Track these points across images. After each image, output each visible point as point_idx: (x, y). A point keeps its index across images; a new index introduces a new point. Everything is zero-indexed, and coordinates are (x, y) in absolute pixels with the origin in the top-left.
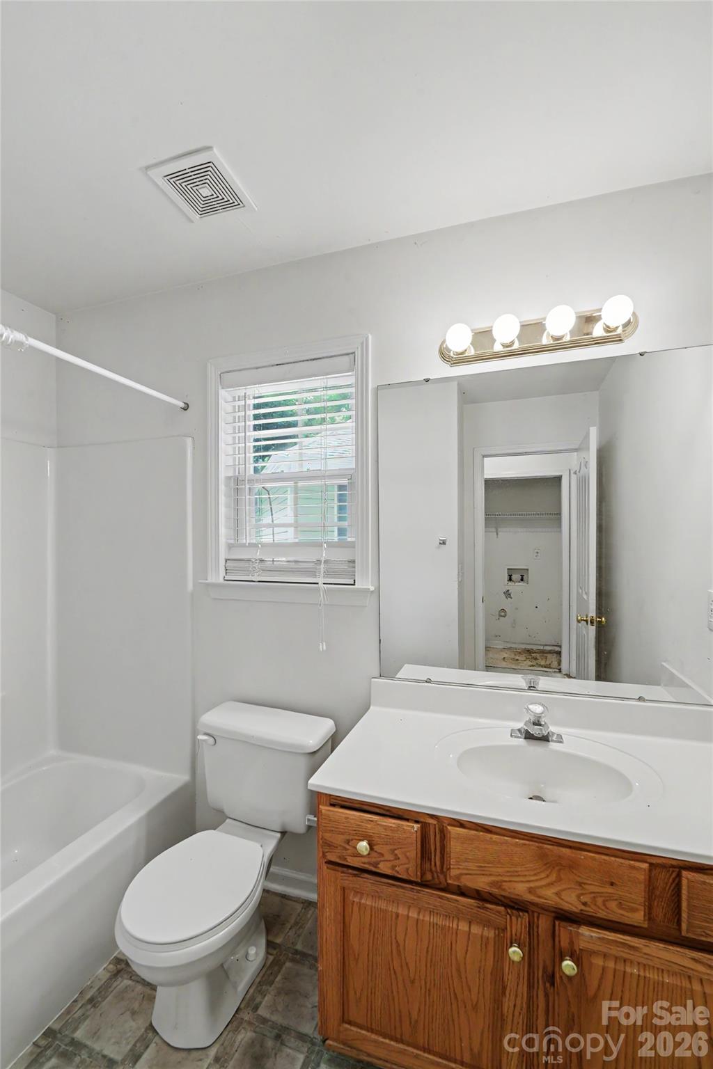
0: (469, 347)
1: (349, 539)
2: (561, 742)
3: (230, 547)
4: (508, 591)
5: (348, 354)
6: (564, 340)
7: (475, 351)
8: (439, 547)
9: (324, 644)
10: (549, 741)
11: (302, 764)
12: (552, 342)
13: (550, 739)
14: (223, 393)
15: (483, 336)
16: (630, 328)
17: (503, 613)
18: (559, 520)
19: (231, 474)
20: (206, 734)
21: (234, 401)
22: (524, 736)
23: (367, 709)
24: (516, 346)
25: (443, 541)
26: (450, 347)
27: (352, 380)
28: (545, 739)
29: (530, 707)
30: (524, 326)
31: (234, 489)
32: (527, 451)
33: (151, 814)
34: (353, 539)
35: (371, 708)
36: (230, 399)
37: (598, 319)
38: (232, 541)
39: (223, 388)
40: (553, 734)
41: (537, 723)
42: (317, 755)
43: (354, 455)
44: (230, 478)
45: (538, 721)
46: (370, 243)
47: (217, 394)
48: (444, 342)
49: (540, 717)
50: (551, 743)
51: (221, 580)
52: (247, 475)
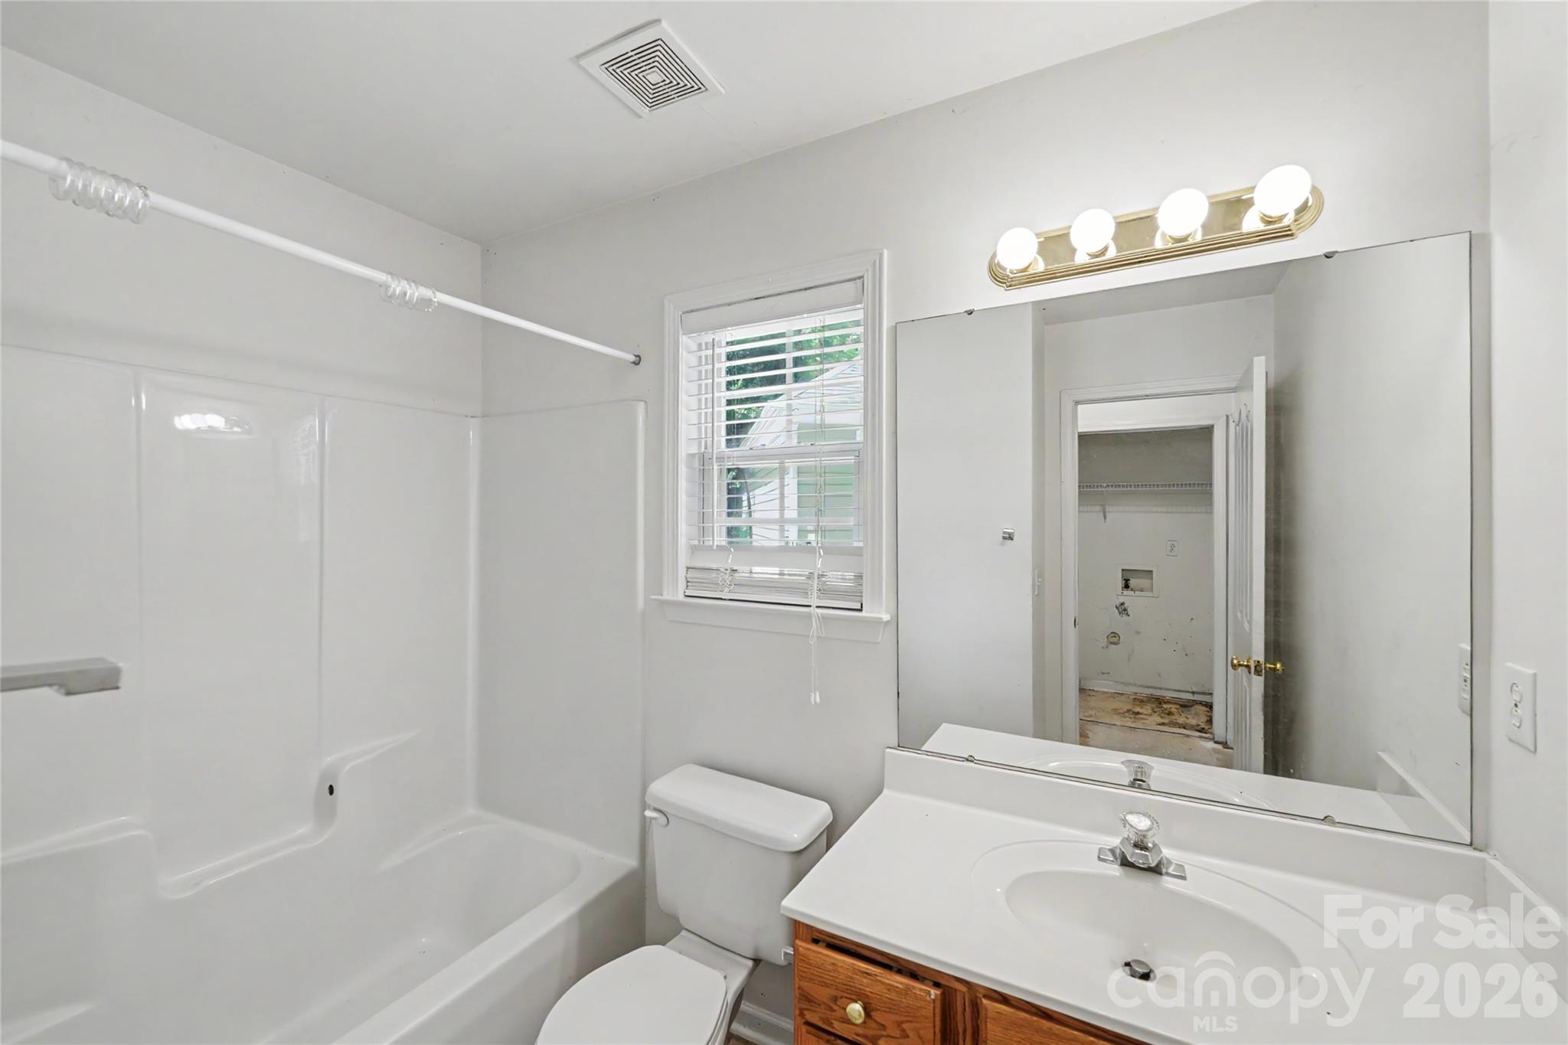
0: (1035, 258)
1: (856, 544)
2: (1183, 878)
3: (694, 550)
4: (1123, 604)
5: (854, 279)
6: (1190, 241)
7: (1046, 265)
8: (1002, 544)
9: (818, 693)
10: (1161, 874)
11: (784, 867)
12: (1170, 245)
13: (1164, 871)
14: (685, 340)
15: (1055, 244)
16: (1307, 217)
17: (1114, 638)
18: (1210, 494)
19: (694, 450)
20: (656, 810)
21: (700, 349)
22: (1119, 861)
23: (880, 792)
24: (1112, 253)
25: (1009, 534)
26: (1004, 263)
27: (859, 315)
28: (1156, 870)
29: (1130, 818)
30: (1122, 226)
31: (700, 470)
32: (1148, 393)
33: (586, 912)
34: (861, 544)
35: (885, 791)
36: (694, 347)
37: (1249, 203)
38: (696, 543)
39: (683, 334)
40: (1169, 862)
41: (1140, 845)
42: (804, 856)
43: (862, 424)
44: (693, 455)
45: (1142, 841)
46: (885, 116)
47: (677, 343)
48: (994, 255)
49: (1144, 836)
50: (1165, 878)
51: (681, 597)
52: (715, 451)
